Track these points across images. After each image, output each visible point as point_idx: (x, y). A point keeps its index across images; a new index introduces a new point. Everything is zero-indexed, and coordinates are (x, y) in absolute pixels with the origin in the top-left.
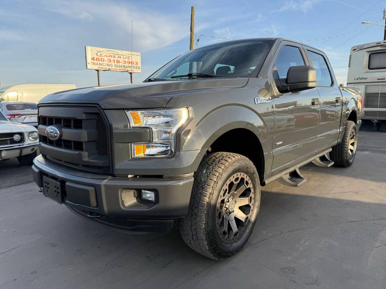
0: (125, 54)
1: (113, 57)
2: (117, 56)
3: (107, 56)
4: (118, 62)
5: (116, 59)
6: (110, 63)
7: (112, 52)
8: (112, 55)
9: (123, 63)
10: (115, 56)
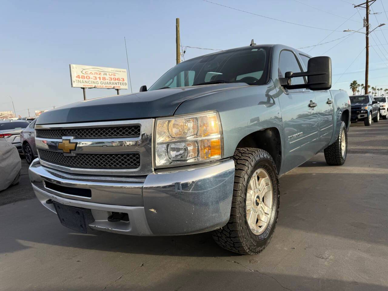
0: (111, 71)
1: (99, 74)
2: (102, 73)
3: (92, 74)
4: (104, 79)
5: (102, 76)
6: (96, 81)
7: (97, 70)
8: (98, 72)
9: (110, 80)
10: (100, 73)
